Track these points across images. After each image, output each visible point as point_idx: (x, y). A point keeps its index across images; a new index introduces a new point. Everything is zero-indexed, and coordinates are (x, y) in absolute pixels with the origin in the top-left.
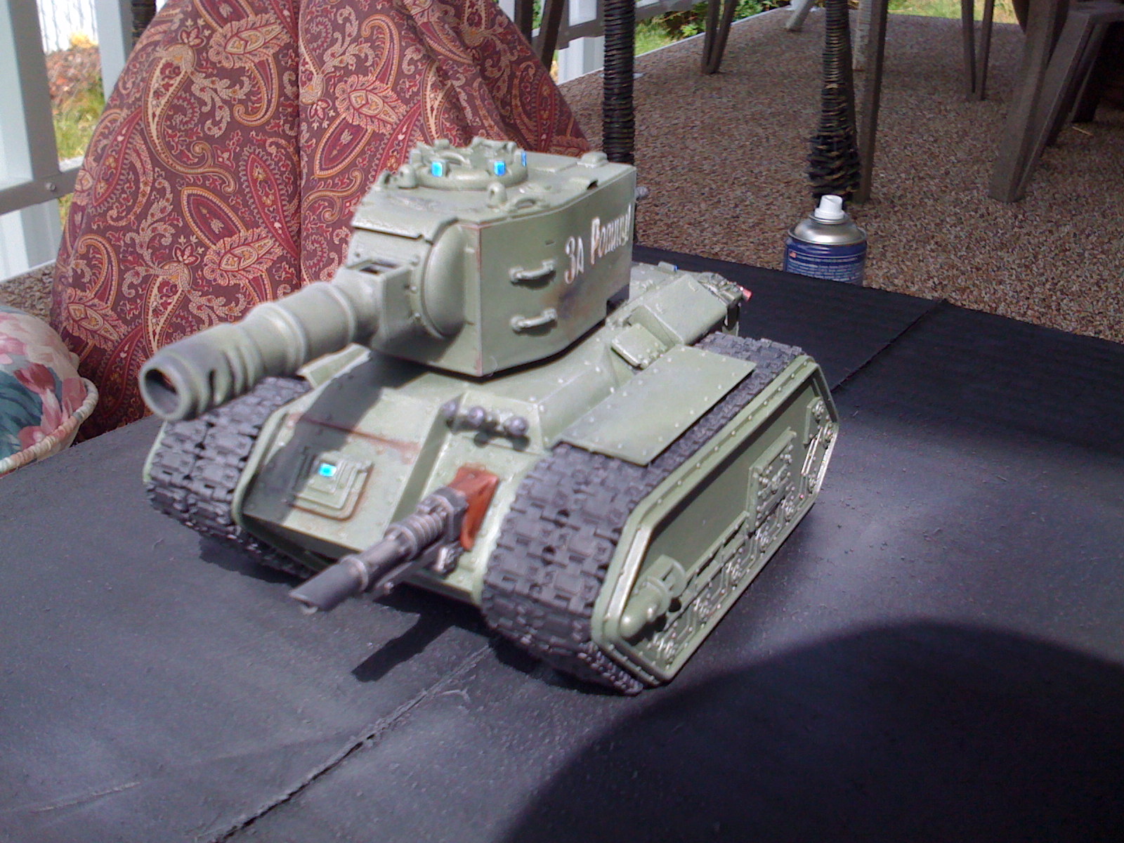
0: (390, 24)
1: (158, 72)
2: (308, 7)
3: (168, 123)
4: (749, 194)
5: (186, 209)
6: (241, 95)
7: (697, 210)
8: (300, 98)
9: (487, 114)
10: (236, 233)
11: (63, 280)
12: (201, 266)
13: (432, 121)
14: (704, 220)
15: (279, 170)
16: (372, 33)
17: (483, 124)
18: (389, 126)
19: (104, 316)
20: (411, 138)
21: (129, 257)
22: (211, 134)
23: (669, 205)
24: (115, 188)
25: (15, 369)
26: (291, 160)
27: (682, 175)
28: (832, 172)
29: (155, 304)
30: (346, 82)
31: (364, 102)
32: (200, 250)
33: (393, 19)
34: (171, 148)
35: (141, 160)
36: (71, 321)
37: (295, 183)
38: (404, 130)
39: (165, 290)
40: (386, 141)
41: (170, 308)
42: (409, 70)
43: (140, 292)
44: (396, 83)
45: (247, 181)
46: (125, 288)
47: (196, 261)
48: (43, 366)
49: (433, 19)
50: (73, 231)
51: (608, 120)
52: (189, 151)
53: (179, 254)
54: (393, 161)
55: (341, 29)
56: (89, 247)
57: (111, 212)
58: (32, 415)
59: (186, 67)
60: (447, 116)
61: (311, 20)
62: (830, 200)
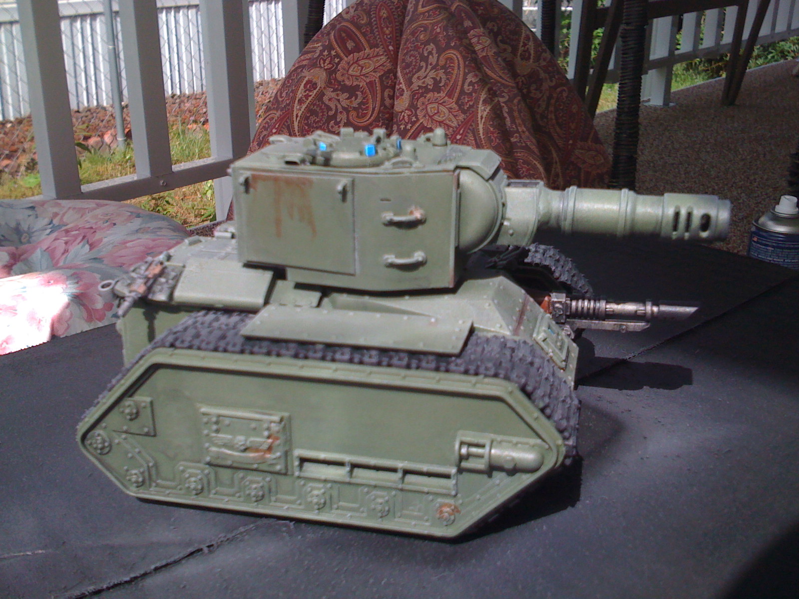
0: (459, 56)
1: (302, 86)
2: (405, 44)
3: (306, 122)
6: (355, 105)
8: (395, 107)
9: (521, 123)
13: (481, 126)
16: (446, 62)
17: (517, 129)
18: (451, 129)
20: (466, 138)
22: (333, 130)
30: (425, 97)
31: (436, 112)
33: (461, 53)
38: (461, 132)
42: (468, 90)
44: (459, 99)
49: (490, 54)
51: (618, 131)
55: (425, 59)
59: (320, 84)
60: (491, 123)
61: (406, 53)
62: (788, 199)
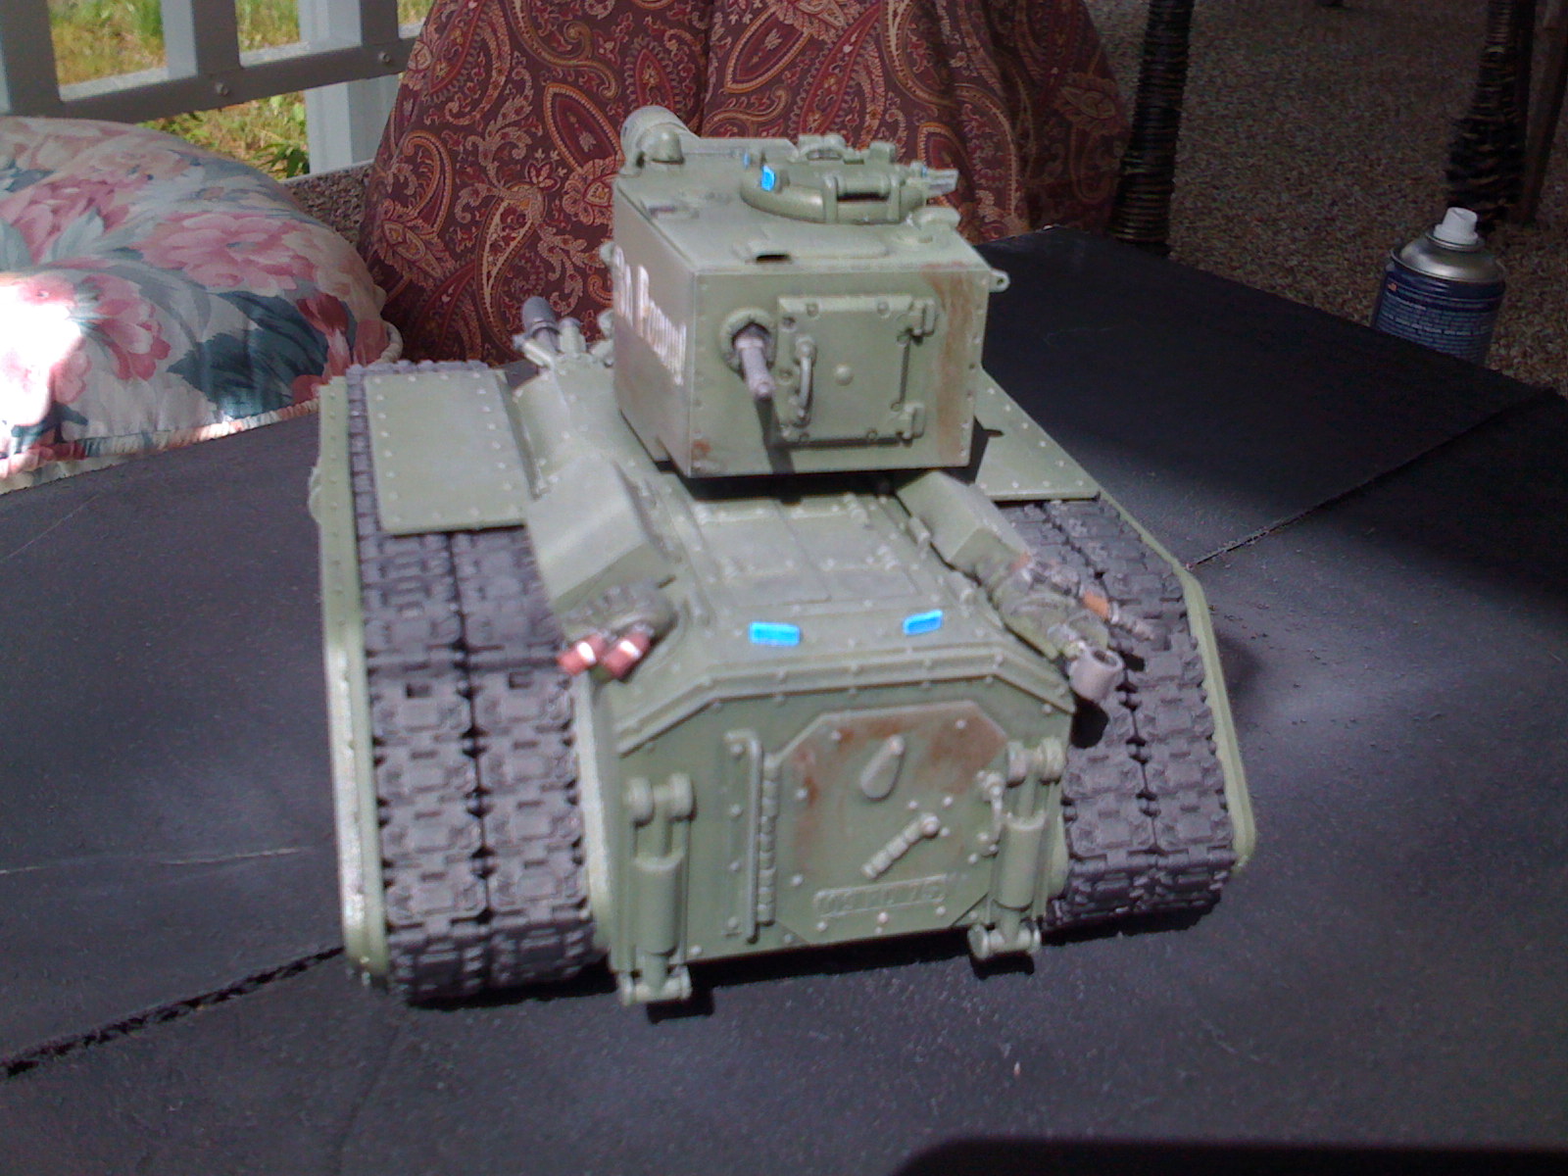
4: (1357, 188)
5: (548, 113)
7: (1275, 202)
9: (971, 30)
10: (610, 155)
11: (380, 187)
12: (560, 194)
14: (1282, 218)
15: (678, 74)
17: (964, 43)
18: (833, 31)
19: (428, 244)
20: (862, 51)
21: (468, 169)
22: (593, 13)
23: (1235, 189)
24: (459, 73)
25: (298, 297)
26: (695, 61)
27: (1262, 148)
28: (1479, 174)
29: (495, 236)
32: (562, 172)
34: (538, 26)
35: (497, 38)
36: (385, 245)
37: (697, 95)
38: (853, 39)
39: (509, 220)
40: (826, 52)
41: (513, 244)
43: (477, 218)
45: (634, 84)
46: (458, 210)
47: (553, 186)
48: (335, 299)
50: (400, 123)
51: (1148, 58)
52: (562, 35)
53: (533, 173)
54: (832, 81)
56: (417, 147)
57: (450, 105)
58: (313, 361)
60: (914, 26)
62: (1459, 215)
